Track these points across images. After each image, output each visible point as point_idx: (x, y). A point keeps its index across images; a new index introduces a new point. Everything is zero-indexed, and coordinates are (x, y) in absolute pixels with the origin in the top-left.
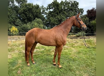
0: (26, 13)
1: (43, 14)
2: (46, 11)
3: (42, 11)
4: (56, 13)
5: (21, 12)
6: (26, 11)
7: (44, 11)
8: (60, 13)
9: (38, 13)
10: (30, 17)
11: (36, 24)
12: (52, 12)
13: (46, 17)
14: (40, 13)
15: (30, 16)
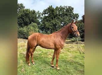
0: (24, 17)
1: (38, 19)
2: (41, 16)
3: (37, 16)
4: (51, 18)
5: (19, 17)
6: (23, 16)
7: (39, 16)
8: (55, 18)
9: (34, 17)
10: (27, 22)
11: (32, 28)
12: (47, 17)
13: (41, 21)
14: (36, 18)
15: (27, 20)
